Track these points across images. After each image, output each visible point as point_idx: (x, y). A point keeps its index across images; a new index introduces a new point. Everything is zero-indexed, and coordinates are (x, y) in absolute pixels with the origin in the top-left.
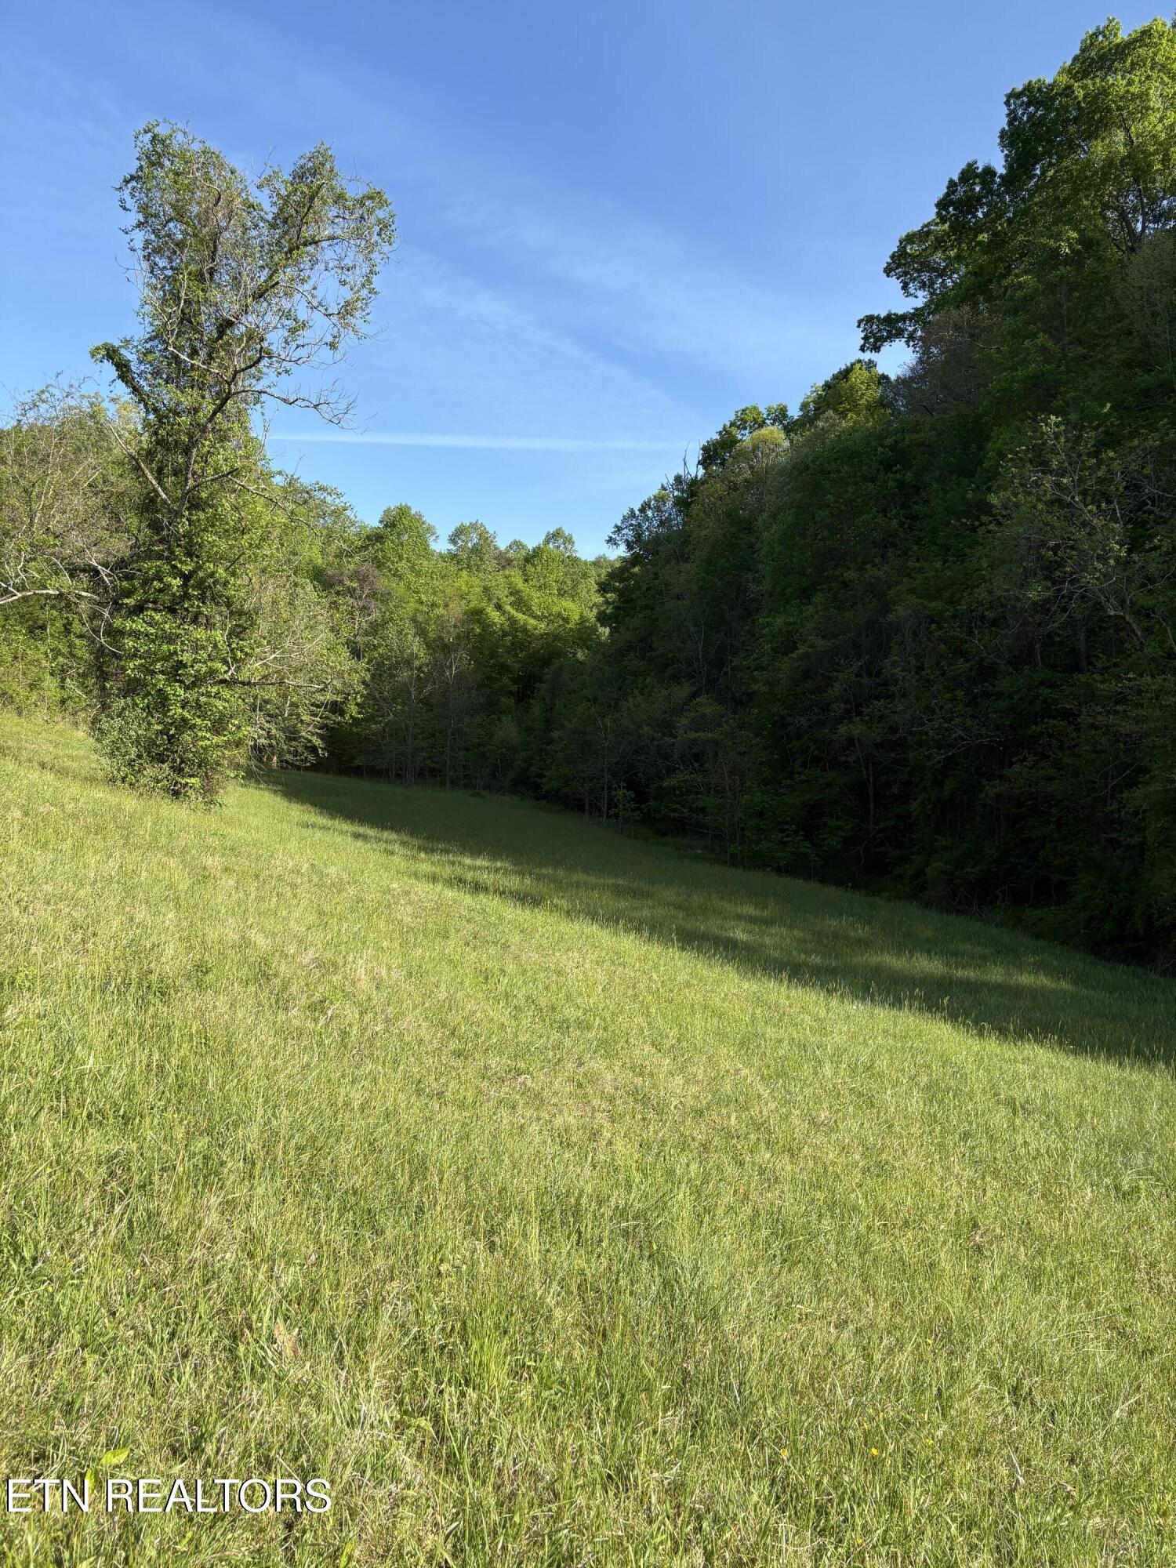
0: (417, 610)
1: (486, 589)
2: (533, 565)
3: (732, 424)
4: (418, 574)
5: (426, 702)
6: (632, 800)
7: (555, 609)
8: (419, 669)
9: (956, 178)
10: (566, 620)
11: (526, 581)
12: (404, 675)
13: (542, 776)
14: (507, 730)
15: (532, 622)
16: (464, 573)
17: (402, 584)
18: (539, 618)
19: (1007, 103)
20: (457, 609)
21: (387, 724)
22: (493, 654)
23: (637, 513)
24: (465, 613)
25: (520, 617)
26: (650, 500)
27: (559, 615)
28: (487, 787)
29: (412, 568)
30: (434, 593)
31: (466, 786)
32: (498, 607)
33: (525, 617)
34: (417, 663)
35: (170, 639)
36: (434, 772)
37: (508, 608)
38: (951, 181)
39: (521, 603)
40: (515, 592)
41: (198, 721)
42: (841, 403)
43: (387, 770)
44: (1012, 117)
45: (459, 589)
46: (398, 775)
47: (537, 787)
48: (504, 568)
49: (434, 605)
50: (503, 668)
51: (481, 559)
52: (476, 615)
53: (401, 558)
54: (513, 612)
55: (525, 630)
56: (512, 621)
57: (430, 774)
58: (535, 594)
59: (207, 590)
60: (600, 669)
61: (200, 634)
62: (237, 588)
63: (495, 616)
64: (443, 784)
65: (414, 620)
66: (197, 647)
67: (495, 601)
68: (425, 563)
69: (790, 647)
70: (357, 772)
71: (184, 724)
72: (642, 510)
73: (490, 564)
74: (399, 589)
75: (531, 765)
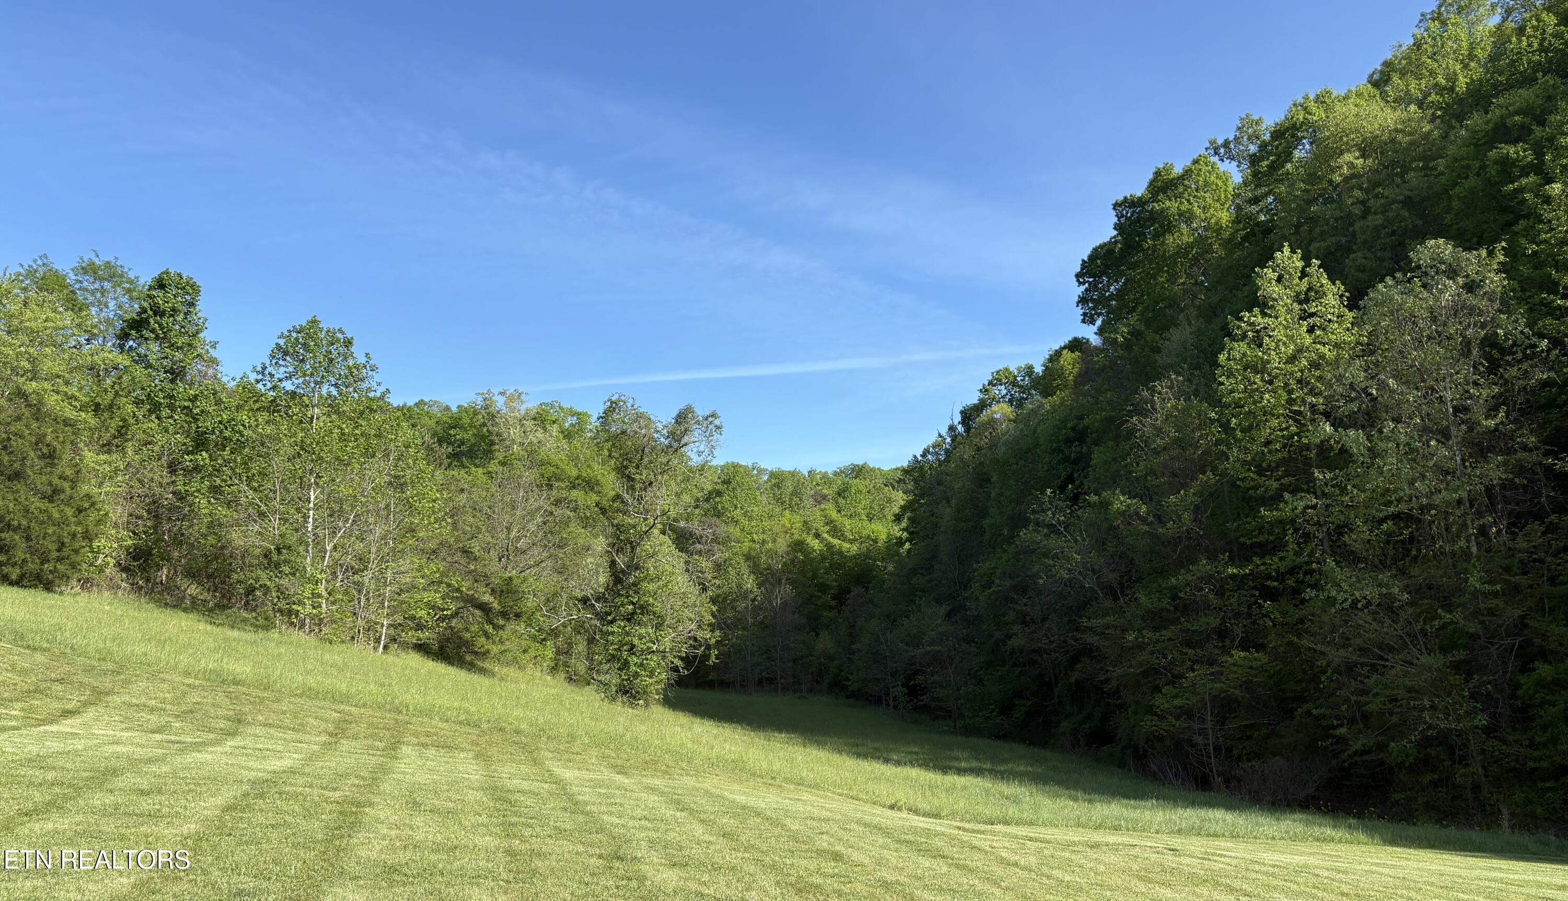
0: (750, 548)
1: (805, 523)
2: (844, 498)
3: (990, 383)
4: (751, 519)
5: (763, 625)
6: (906, 694)
7: (865, 533)
8: (754, 600)
9: (1086, 259)
10: (875, 541)
11: (839, 511)
12: (741, 606)
13: (848, 679)
14: (825, 643)
15: (846, 545)
16: (787, 513)
17: (738, 529)
18: (851, 542)
19: (1114, 209)
20: (782, 545)
21: (732, 646)
22: (815, 576)
23: (920, 458)
24: (789, 546)
25: (836, 542)
26: (929, 447)
27: (869, 537)
28: (810, 691)
29: (745, 514)
30: (764, 532)
31: (795, 691)
32: (817, 536)
33: (840, 542)
34: (752, 596)
35: (628, 634)
36: (770, 680)
37: (826, 536)
38: (1083, 261)
39: (836, 531)
40: (829, 522)
41: (643, 673)
42: (1055, 380)
43: (733, 682)
44: (1119, 217)
45: (784, 526)
46: (742, 686)
47: (844, 688)
48: (820, 503)
49: (764, 542)
50: (823, 588)
51: (801, 500)
52: (798, 546)
53: (736, 507)
54: (831, 539)
55: (840, 553)
56: (830, 546)
57: (767, 683)
58: (847, 522)
59: (644, 609)
60: (895, 588)
61: (643, 631)
62: (658, 607)
63: (815, 544)
64: (776, 690)
65: (748, 557)
66: (641, 637)
67: (814, 531)
68: (756, 509)
69: (989, 584)
70: (710, 685)
71: (636, 675)
72: (924, 455)
73: (808, 502)
74: (735, 531)
75: (841, 671)
